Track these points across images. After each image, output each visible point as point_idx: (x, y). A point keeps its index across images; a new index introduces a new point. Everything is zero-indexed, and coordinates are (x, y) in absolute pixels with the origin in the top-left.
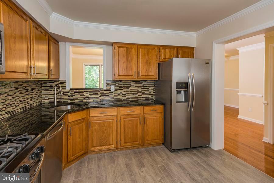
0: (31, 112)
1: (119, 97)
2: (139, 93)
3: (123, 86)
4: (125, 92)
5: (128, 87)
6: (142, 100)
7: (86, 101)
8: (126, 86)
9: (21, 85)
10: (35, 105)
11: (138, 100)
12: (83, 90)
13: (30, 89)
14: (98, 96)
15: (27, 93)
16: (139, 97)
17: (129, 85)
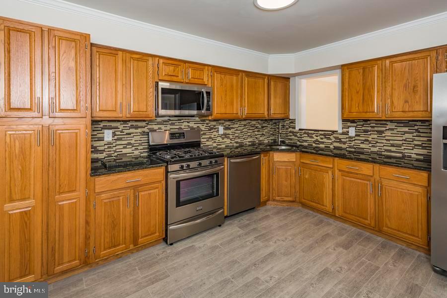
0: (261, 147)
1: (362, 146)
2: (408, 145)
3: (370, 129)
4: (376, 140)
5: (380, 132)
6: (415, 159)
7: (316, 145)
8: (376, 129)
9: (249, 123)
10: (266, 141)
11: (404, 157)
12: (313, 132)
13: (260, 127)
14: (331, 141)
15: (256, 130)
16: (406, 151)
17: (384, 129)
